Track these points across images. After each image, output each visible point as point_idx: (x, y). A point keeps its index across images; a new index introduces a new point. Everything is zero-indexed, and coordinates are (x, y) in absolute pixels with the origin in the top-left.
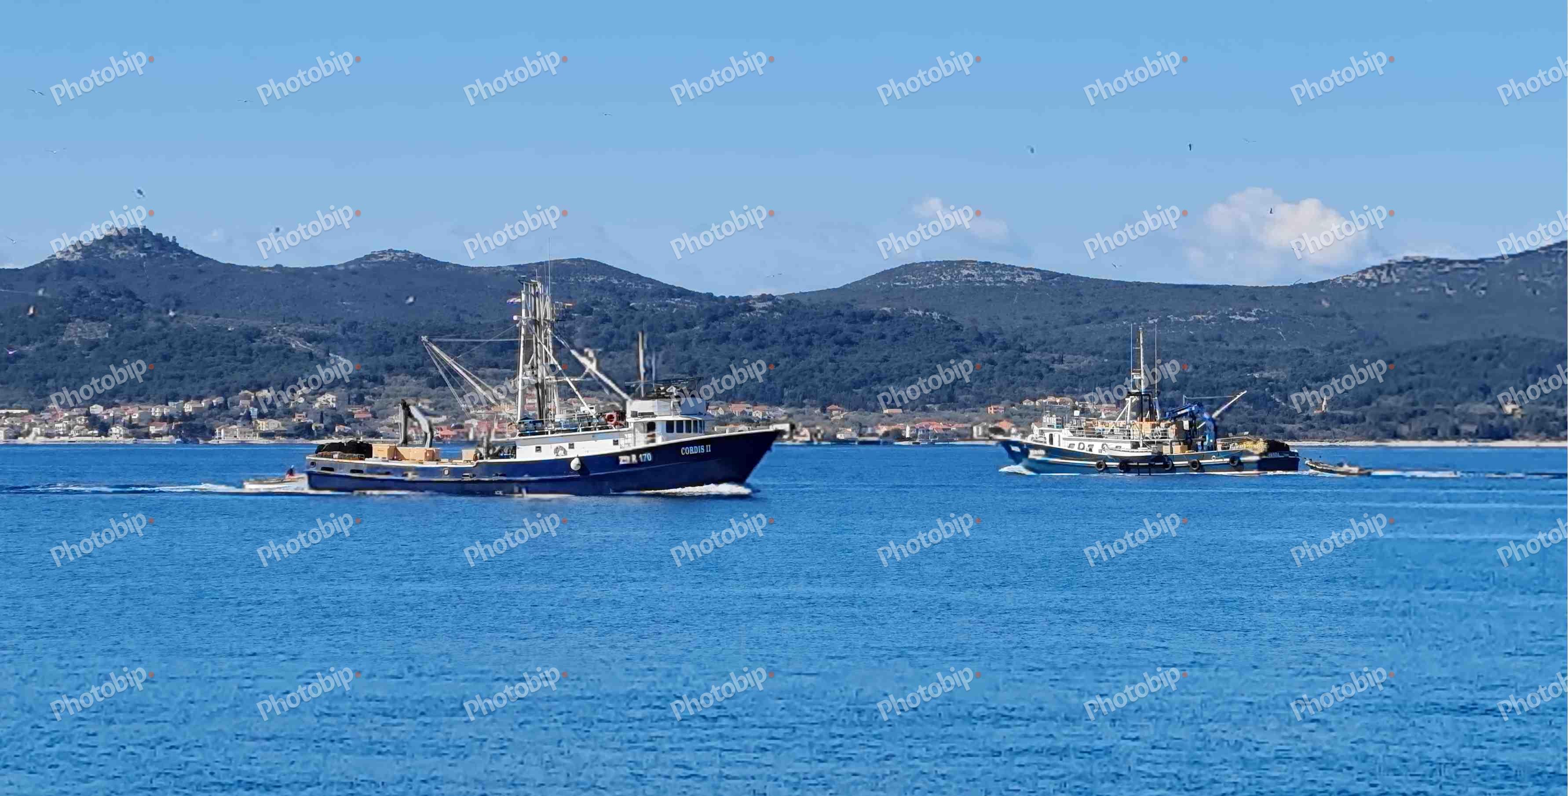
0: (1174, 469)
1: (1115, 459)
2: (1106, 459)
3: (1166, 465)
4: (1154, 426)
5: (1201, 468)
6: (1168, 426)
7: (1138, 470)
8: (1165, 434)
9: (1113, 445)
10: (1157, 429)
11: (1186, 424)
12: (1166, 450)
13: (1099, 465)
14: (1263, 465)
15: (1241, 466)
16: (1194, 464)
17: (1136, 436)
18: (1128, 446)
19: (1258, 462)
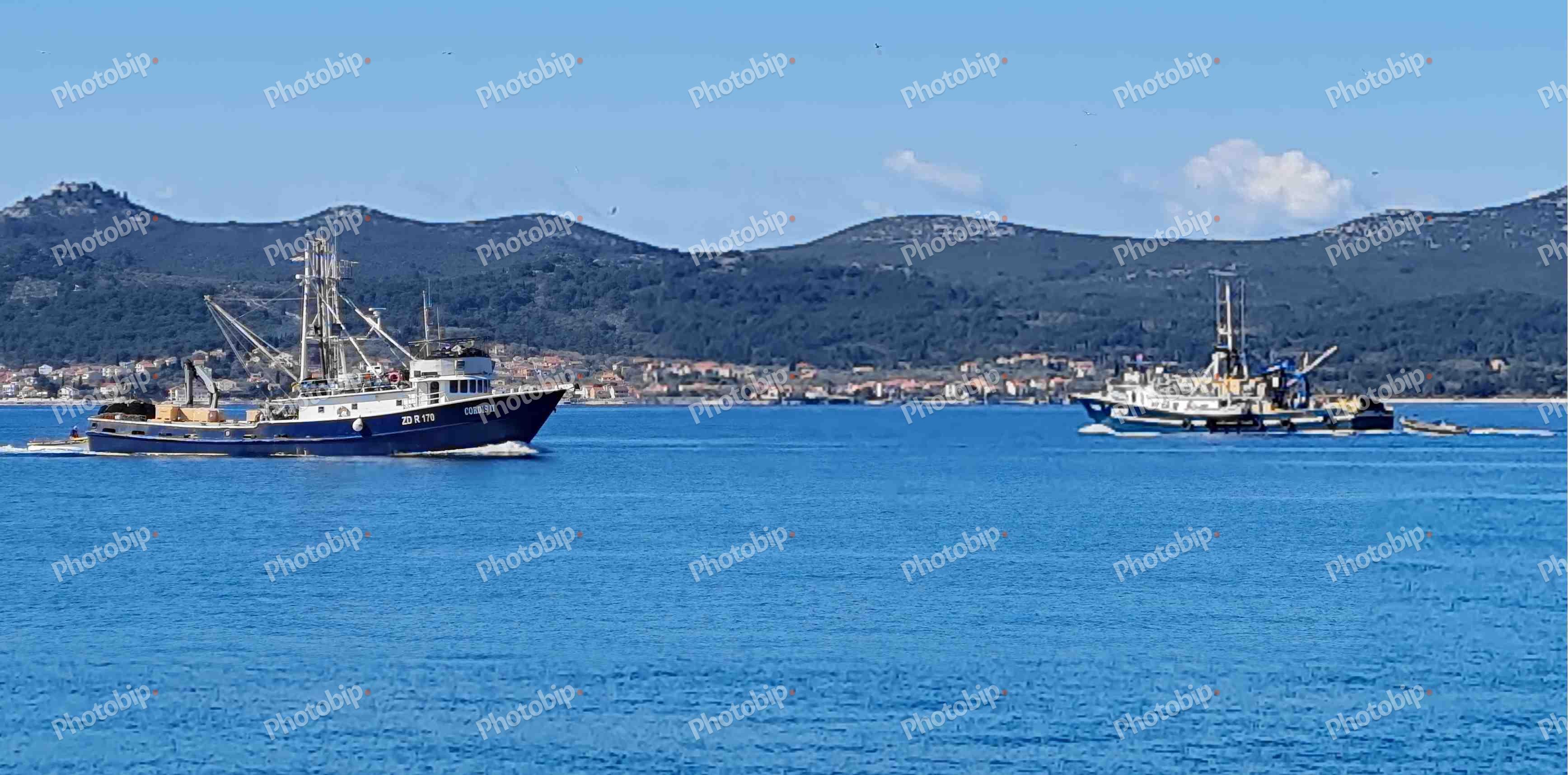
0: (1264, 428)
1: (1201, 417)
2: (1192, 418)
3: (1256, 424)
4: (1242, 384)
5: (1293, 427)
6: (1257, 383)
7: (1226, 429)
8: (1254, 392)
9: (1199, 404)
10: (1246, 387)
11: (1275, 382)
12: (1255, 410)
13: (1185, 425)
14: (1359, 423)
15: (1333, 426)
16: (1285, 423)
17: (1224, 395)
18: (1214, 404)
19: (1353, 421)
